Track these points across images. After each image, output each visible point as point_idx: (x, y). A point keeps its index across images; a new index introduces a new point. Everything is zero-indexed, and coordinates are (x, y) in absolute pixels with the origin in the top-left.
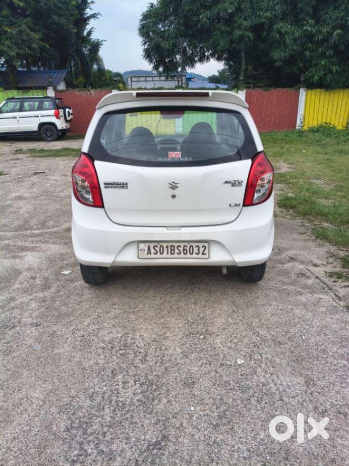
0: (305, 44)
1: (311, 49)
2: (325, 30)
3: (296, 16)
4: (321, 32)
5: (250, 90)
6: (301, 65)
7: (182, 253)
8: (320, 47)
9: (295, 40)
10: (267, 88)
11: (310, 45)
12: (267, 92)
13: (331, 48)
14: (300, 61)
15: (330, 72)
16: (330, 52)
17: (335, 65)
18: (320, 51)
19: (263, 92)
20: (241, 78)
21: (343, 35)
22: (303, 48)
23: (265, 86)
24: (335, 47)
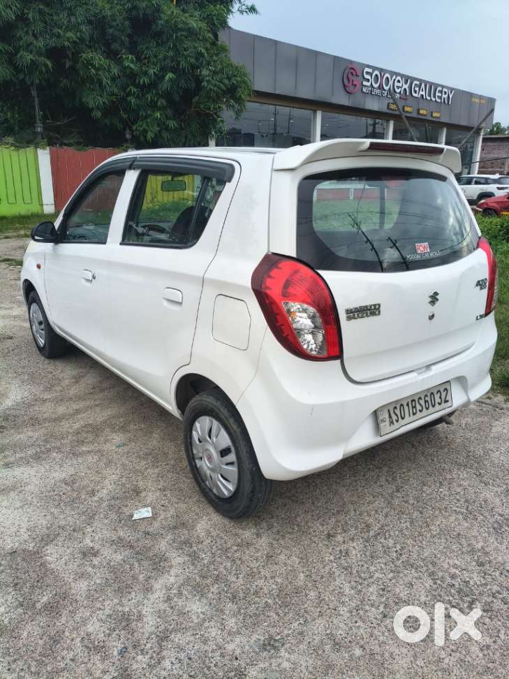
0: (127, 86)
1: (136, 95)
2: (151, 71)
3: (108, 45)
4: (146, 73)
5: (54, 148)
6: (125, 116)
7: (424, 409)
8: (148, 93)
9: (113, 79)
10: (80, 147)
11: (133, 89)
12: (83, 153)
13: (162, 97)
14: (123, 111)
15: (167, 129)
16: (162, 102)
17: (170, 119)
18: (149, 98)
19: (75, 151)
20: (39, 130)
21: (176, 80)
22: (125, 93)
23: (79, 143)
24: (167, 95)
